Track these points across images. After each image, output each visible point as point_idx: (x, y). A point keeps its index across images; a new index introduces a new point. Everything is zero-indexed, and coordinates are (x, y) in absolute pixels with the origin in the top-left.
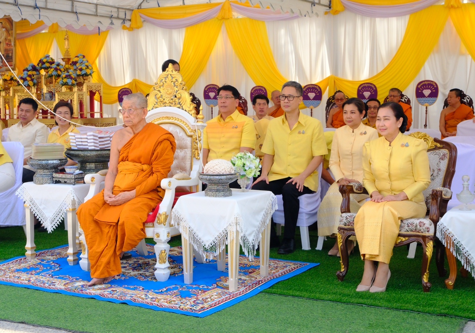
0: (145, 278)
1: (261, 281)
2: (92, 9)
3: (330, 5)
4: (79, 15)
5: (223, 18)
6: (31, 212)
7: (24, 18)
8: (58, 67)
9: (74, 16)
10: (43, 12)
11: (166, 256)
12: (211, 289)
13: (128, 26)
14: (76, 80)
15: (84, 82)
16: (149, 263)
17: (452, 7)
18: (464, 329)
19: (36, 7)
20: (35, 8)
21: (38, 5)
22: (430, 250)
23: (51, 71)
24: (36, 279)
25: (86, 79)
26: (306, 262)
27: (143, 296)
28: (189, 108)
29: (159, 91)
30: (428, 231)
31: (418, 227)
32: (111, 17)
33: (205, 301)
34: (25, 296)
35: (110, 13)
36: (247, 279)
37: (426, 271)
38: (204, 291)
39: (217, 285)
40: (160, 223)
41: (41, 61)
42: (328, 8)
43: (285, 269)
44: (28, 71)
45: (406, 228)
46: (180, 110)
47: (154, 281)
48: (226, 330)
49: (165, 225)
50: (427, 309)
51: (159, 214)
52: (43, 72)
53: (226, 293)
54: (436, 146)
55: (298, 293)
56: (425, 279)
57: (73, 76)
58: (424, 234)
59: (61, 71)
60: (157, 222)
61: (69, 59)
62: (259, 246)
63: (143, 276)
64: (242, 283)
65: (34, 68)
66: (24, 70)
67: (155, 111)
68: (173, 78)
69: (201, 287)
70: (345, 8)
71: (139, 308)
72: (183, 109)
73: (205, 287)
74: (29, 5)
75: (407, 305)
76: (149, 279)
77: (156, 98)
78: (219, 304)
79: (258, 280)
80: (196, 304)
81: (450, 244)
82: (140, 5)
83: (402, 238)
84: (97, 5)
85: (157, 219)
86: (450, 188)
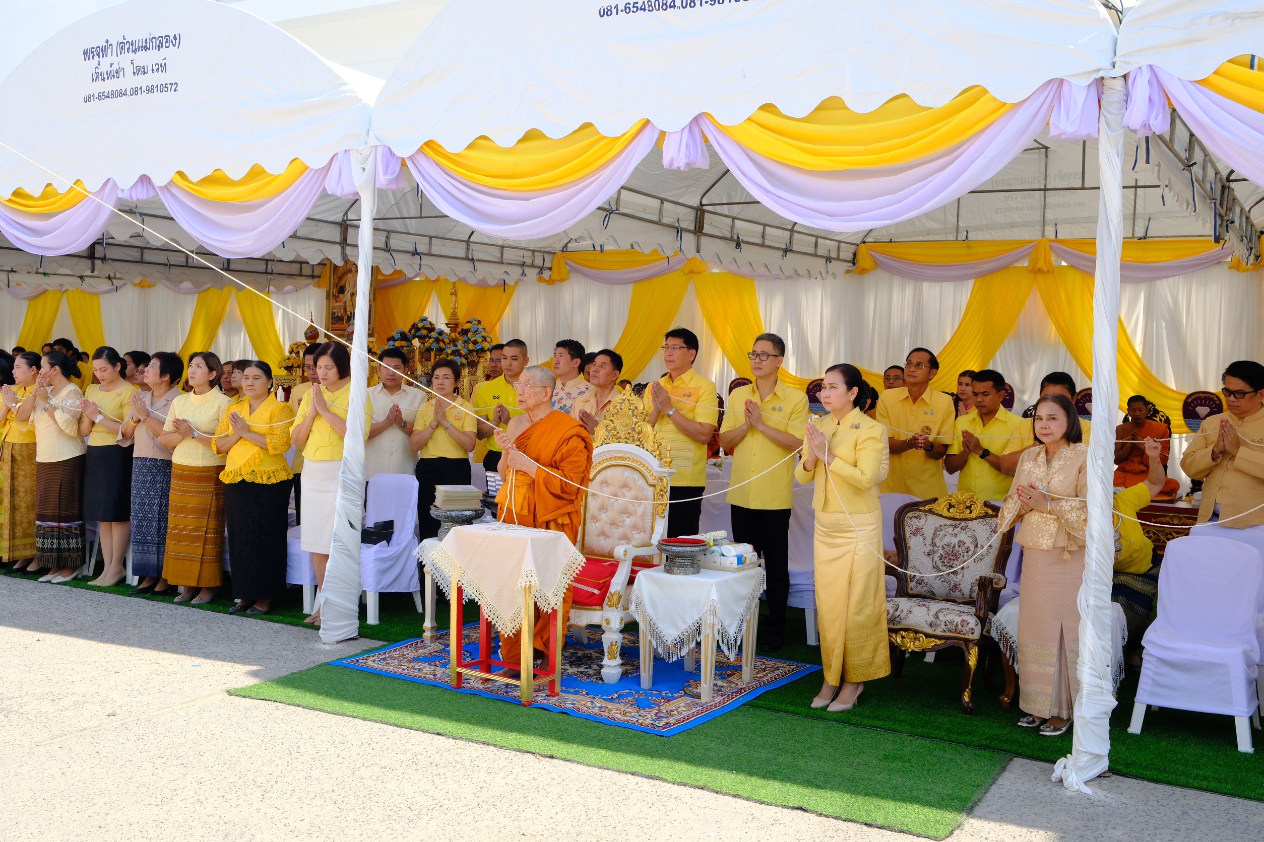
0: (588, 678)
1: (744, 688)
2: (495, 254)
3: (854, 259)
4: (477, 264)
5: (692, 272)
6: (433, 580)
7: (398, 268)
8: (440, 337)
9: (469, 264)
10: (426, 260)
11: (617, 649)
12: (676, 698)
13: (547, 278)
14: (466, 359)
15: (478, 362)
16: (591, 656)
17: (1040, 271)
18: (1008, 768)
19: (415, 253)
20: (414, 255)
21: (419, 250)
22: (974, 659)
23: (429, 343)
24: (444, 673)
25: (483, 357)
26: (805, 662)
27: (589, 704)
28: (652, 447)
29: (612, 421)
30: (972, 633)
31: (960, 626)
32: (523, 265)
33: (669, 714)
34: (434, 697)
35: (521, 259)
36: (725, 685)
37: (967, 687)
38: (668, 701)
39: (685, 692)
40: (610, 606)
41: (414, 326)
42: (851, 265)
43: (776, 672)
44: (395, 340)
45: (943, 627)
46: (640, 449)
47: (600, 682)
48: (700, 755)
49: (617, 608)
50: (962, 738)
51: (611, 593)
52: (416, 343)
53: (697, 704)
54: (987, 513)
55: (792, 708)
56: (966, 698)
57: (463, 352)
58: (966, 637)
59: (444, 343)
60: (607, 604)
61: (457, 325)
62: (742, 640)
63: (585, 675)
64: (719, 690)
65: (404, 337)
66: (389, 340)
67: (605, 448)
68: (631, 404)
69: (663, 694)
70: (877, 265)
71: (584, 720)
72: (643, 448)
73: (669, 695)
74: (406, 249)
75: (936, 732)
76: (593, 679)
77: (607, 430)
78: (688, 719)
79: (739, 687)
80: (659, 718)
81: (1007, 647)
82: (566, 246)
83: (937, 640)
84: (502, 247)
85: (606, 600)
86: (1004, 575)
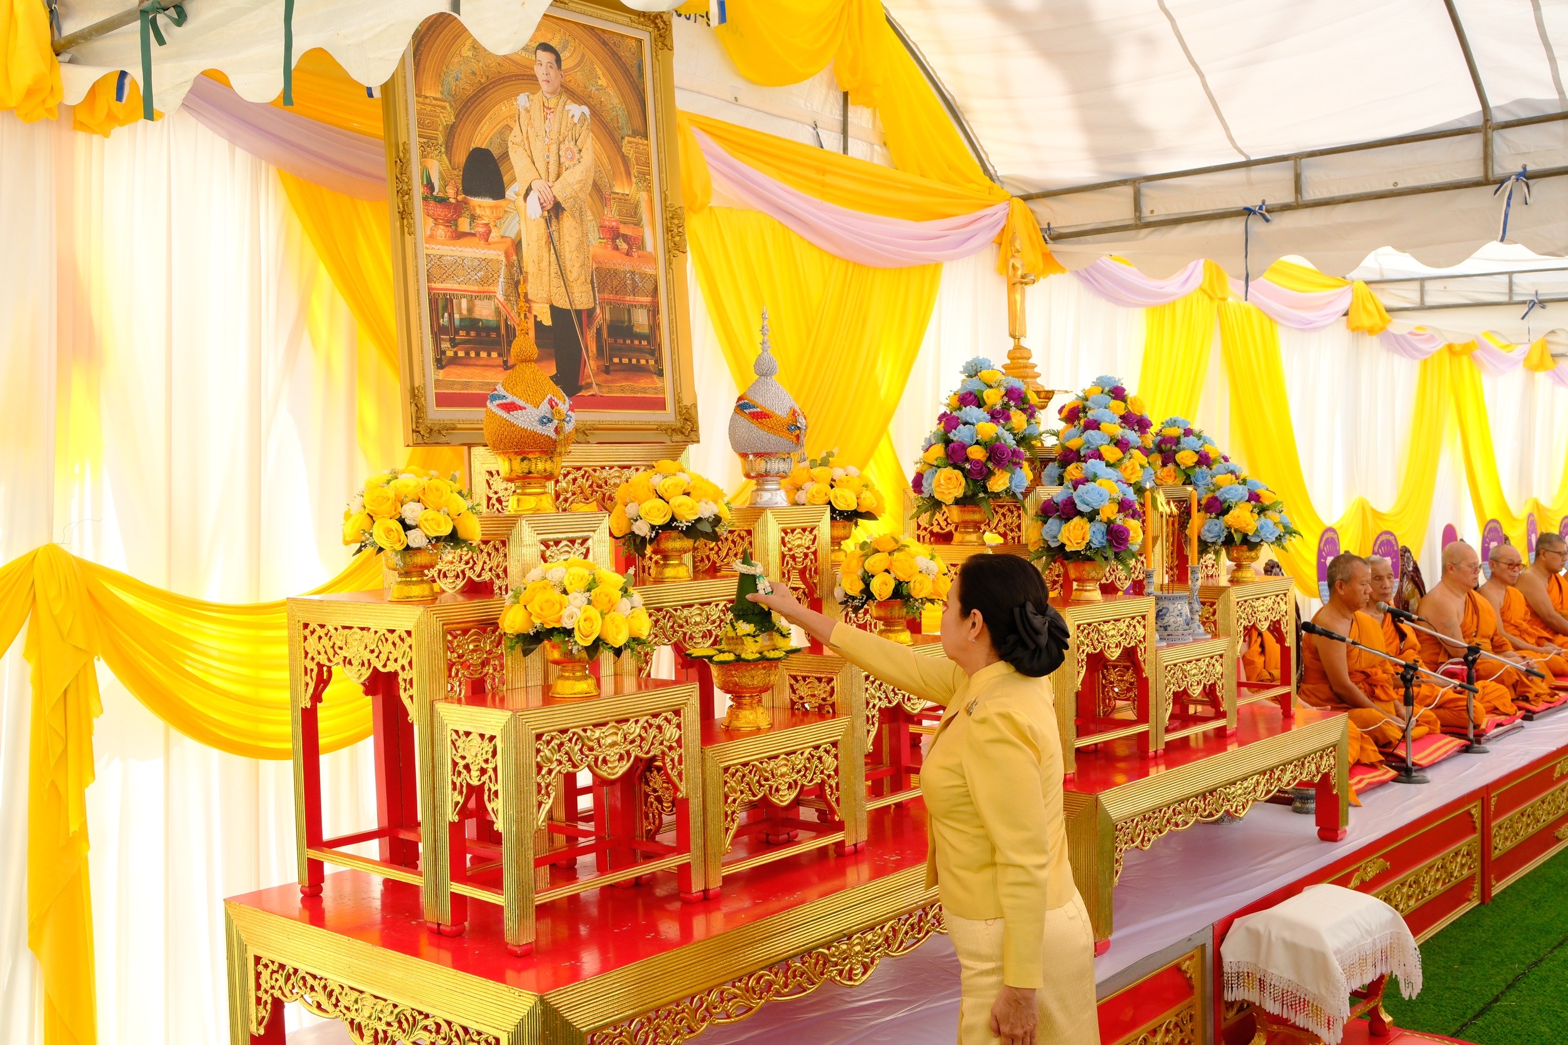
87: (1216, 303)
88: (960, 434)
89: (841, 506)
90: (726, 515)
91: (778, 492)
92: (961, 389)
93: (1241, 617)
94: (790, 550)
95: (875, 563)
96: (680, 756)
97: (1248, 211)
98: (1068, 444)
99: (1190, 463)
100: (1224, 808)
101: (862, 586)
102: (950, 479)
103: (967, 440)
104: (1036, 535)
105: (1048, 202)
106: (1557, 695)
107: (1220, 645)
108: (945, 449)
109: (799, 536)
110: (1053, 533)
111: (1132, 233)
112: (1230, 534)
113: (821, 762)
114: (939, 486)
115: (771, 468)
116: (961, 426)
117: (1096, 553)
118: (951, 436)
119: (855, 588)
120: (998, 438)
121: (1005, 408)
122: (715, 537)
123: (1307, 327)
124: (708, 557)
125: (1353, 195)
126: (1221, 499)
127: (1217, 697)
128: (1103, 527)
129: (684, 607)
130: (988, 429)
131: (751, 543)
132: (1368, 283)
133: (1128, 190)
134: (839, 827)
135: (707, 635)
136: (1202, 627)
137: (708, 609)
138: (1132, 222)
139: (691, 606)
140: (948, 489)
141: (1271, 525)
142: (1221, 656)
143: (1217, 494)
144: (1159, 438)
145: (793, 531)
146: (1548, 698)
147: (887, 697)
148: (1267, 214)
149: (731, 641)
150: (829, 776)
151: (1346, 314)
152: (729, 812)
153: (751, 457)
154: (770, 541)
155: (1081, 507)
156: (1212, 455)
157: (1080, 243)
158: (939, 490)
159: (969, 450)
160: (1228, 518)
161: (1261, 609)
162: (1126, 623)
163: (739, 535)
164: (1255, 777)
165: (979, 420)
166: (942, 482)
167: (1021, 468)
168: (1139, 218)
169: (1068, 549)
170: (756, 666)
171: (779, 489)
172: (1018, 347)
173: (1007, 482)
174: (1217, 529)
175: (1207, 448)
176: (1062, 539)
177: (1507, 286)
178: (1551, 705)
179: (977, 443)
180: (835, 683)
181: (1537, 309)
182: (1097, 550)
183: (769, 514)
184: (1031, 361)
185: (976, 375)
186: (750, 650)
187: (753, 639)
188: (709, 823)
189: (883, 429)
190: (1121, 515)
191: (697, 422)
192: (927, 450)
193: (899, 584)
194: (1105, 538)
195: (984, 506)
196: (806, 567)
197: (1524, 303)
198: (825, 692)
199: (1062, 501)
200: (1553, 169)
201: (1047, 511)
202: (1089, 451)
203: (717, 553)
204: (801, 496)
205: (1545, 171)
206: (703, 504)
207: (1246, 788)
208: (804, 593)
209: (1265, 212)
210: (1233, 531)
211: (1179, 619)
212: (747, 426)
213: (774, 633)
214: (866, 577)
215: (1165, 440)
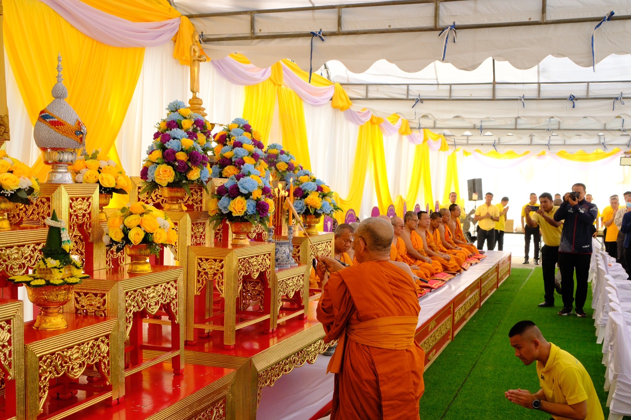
87: (277, 87)
88: (171, 145)
89: (106, 184)
90: (37, 188)
91: (67, 174)
92: (168, 118)
93: (312, 254)
94: (75, 211)
95: (131, 221)
96: (10, 351)
97: (313, 34)
98: (224, 155)
99: (284, 169)
100: (306, 359)
101: (122, 235)
102: (165, 171)
103: (176, 148)
104: (214, 206)
105: (202, 20)
106: (423, 290)
107: (302, 269)
108: (163, 153)
109: (80, 202)
110: (225, 205)
111: (249, 41)
112: (307, 208)
113: (99, 349)
114: (158, 175)
115: (63, 158)
116: (172, 140)
117: (250, 217)
118: (166, 145)
119: (118, 237)
120: (194, 148)
121: (195, 131)
122: (27, 202)
123: (315, 104)
124: (18, 215)
125: (368, 30)
126: (303, 189)
127: (300, 297)
128: (254, 203)
129: (7, 248)
130: (188, 143)
131: (49, 206)
132: (342, 84)
133: (248, 17)
134: (109, 388)
135: (21, 266)
136: (293, 259)
137: (22, 249)
138: (249, 35)
139: (12, 247)
140: (165, 177)
141: (328, 204)
142: (303, 275)
143: (301, 186)
144: (267, 155)
145: (77, 199)
146: (420, 292)
147: (138, 305)
148: (323, 37)
149: (42, 272)
150: (104, 357)
151: (331, 99)
152: (42, 386)
153: (49, 150)
154: (63, 205)
155: (243, 191)
156: (295, 165)
157: (220, 44)
158: (158, 177)
159: (177, 154)
160: (307, 200)
161: (320, 249)
162: (262, 258)
163: (41, 201)
164: (320, 341)
165: (182, 137)
166: (161, 172)
167: (206, 166)
168: (253, 33)
169: (234, 215)
170: (60, 288)
171: (66, 172)
172: (195, 98)
173: (199, 174)
174: (301, 205)
175: (292, 161)
176: (230, 208)
177: (406, 91)
178: (421, 295)
179: (182, 150)
180: (106, 297)
181: (419, 103)
182: (251, 216)
183: (63, 188)
184: (202, 106)
185: (177, 110)
186: (56, 278)
187: (58, 270)
188: (29, 395)
189: (111, 143)
190: (264, 196)
191: (8, 127)
192: (151, 153)
193: (147, 234)
194: (255, 209)
195: (186, 188)
196: (84, 222)
197: (413, 99)
198: (99, 303)
199: (230, 187)
200: (468, 25)
201: (221, 192)
202: (237, 159)
203: (25, 212)
204: (80, 178)
205: (465, 25)
206: (22, 179)
207: (315, 347)
208: (80, 238)
209: (321, 36)
210: (309, 207)
211: (284, 255)
212: (47, 131)
213: (71, 266)
214: (125, 230)
215: (270, 156)
